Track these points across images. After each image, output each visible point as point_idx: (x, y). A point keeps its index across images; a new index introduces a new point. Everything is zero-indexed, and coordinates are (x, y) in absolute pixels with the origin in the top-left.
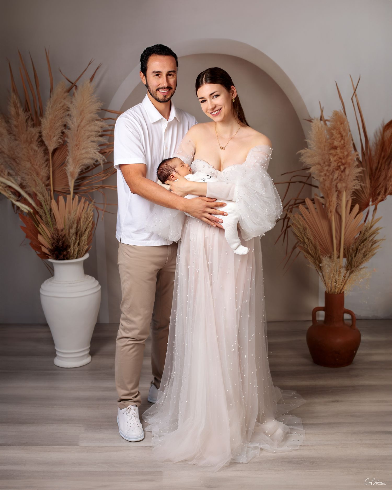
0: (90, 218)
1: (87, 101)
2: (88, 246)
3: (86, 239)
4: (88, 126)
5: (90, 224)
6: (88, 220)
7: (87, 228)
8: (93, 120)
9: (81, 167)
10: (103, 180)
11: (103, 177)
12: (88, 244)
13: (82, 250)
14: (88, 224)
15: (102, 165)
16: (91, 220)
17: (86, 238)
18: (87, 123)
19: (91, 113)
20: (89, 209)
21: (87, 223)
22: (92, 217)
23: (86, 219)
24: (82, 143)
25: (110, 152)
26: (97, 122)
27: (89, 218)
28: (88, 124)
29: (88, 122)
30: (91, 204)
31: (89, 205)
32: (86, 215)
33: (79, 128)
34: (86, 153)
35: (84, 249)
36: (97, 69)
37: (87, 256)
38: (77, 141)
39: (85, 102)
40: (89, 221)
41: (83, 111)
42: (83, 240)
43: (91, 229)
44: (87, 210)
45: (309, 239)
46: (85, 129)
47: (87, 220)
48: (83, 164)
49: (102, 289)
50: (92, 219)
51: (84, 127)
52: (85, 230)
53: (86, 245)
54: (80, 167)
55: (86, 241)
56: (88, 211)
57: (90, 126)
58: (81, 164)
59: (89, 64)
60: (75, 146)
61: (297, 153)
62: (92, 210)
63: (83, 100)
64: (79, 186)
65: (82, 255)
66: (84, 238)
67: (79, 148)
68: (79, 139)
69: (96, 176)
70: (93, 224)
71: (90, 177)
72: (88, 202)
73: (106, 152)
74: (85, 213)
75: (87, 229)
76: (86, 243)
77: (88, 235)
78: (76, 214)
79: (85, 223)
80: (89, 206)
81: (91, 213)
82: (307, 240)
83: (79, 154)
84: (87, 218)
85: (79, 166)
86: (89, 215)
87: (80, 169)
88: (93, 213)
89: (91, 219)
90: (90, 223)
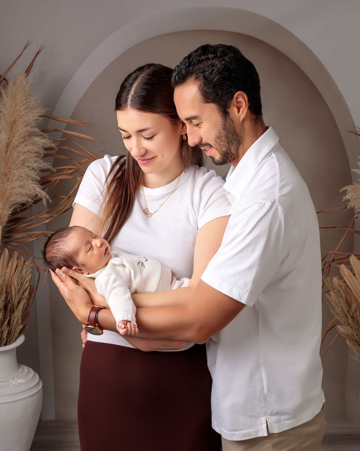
0: (26, 283)
1: (21, 107)
2: (22, 326)
3: (20, 316)
4: (23, 145)
5: (26, 294)
6: (23, 286)
7: (21, 299)
8: (30, 135)
9: (13, 208)
10: (47, 223)
11: (47, 219)
12: (22, 322)
13: (15, 332)
14: (24, 292)
15: (44, 202)
16: (28, 287)
17: (19, 314)
18: (21, 141)
19: (27, 125)
20: (24, 270)
21: (21, 291)
22: (28, 283)
23: (19, 285)
24: (15, 171)
25: (56, 180)
26: (36, 139)
27: (24, 284)
28: (23, 142)
29: (23, 140)
30: (27, 263)
31: (24, 262)
32: (20, 280)
33: (9, 149)
34: (21, 186)
35: (17, 330)
36: (38, 53)
37: (21, 340)
38: (5, 168)
39: (18, 108)
40: (25, 288)
41: (14, 122)
42: (15, 317)
43: (27, 300)
44: (21, 272)
45: (355, 319)
46: (18, 151)
47: (21, 288)
48: (16, 202)
49: (44, 389)
50: (29, 285)
51: (17, 146)
52: (19, 302)
53: (21, 324)
54: (10, 207)
55: (20, 318)
56: (24, 273)
57: (26, 146)
58: (13, 203)
59: (25, 48)
60: (4, 176)
61: (341, 190)
62: (29, 272)
63: (15, 105)
64: (10, 232)
65: (14, 339)
66: (18, 314)
67: (9, 178)
68: (9, 165)
69: (36, 217)
70: (30, 294)
71: (27, 218)
72: (23, 259)
73: (51, 181)
74: (18, 277)
75: (21, 301)
76: (20, 321)
77: (22, 310)
78: (4, 280)
79: (19, 292)
80: (25, 267)
81: (27, 277)
82: (352, 319)
83: (9, 187)
84: (21, 284)
85: (10, 205)
86: (25, 280)
87: (11, 210)
88: (30, 276)
89: (27, 285)
90: (26, 290)
